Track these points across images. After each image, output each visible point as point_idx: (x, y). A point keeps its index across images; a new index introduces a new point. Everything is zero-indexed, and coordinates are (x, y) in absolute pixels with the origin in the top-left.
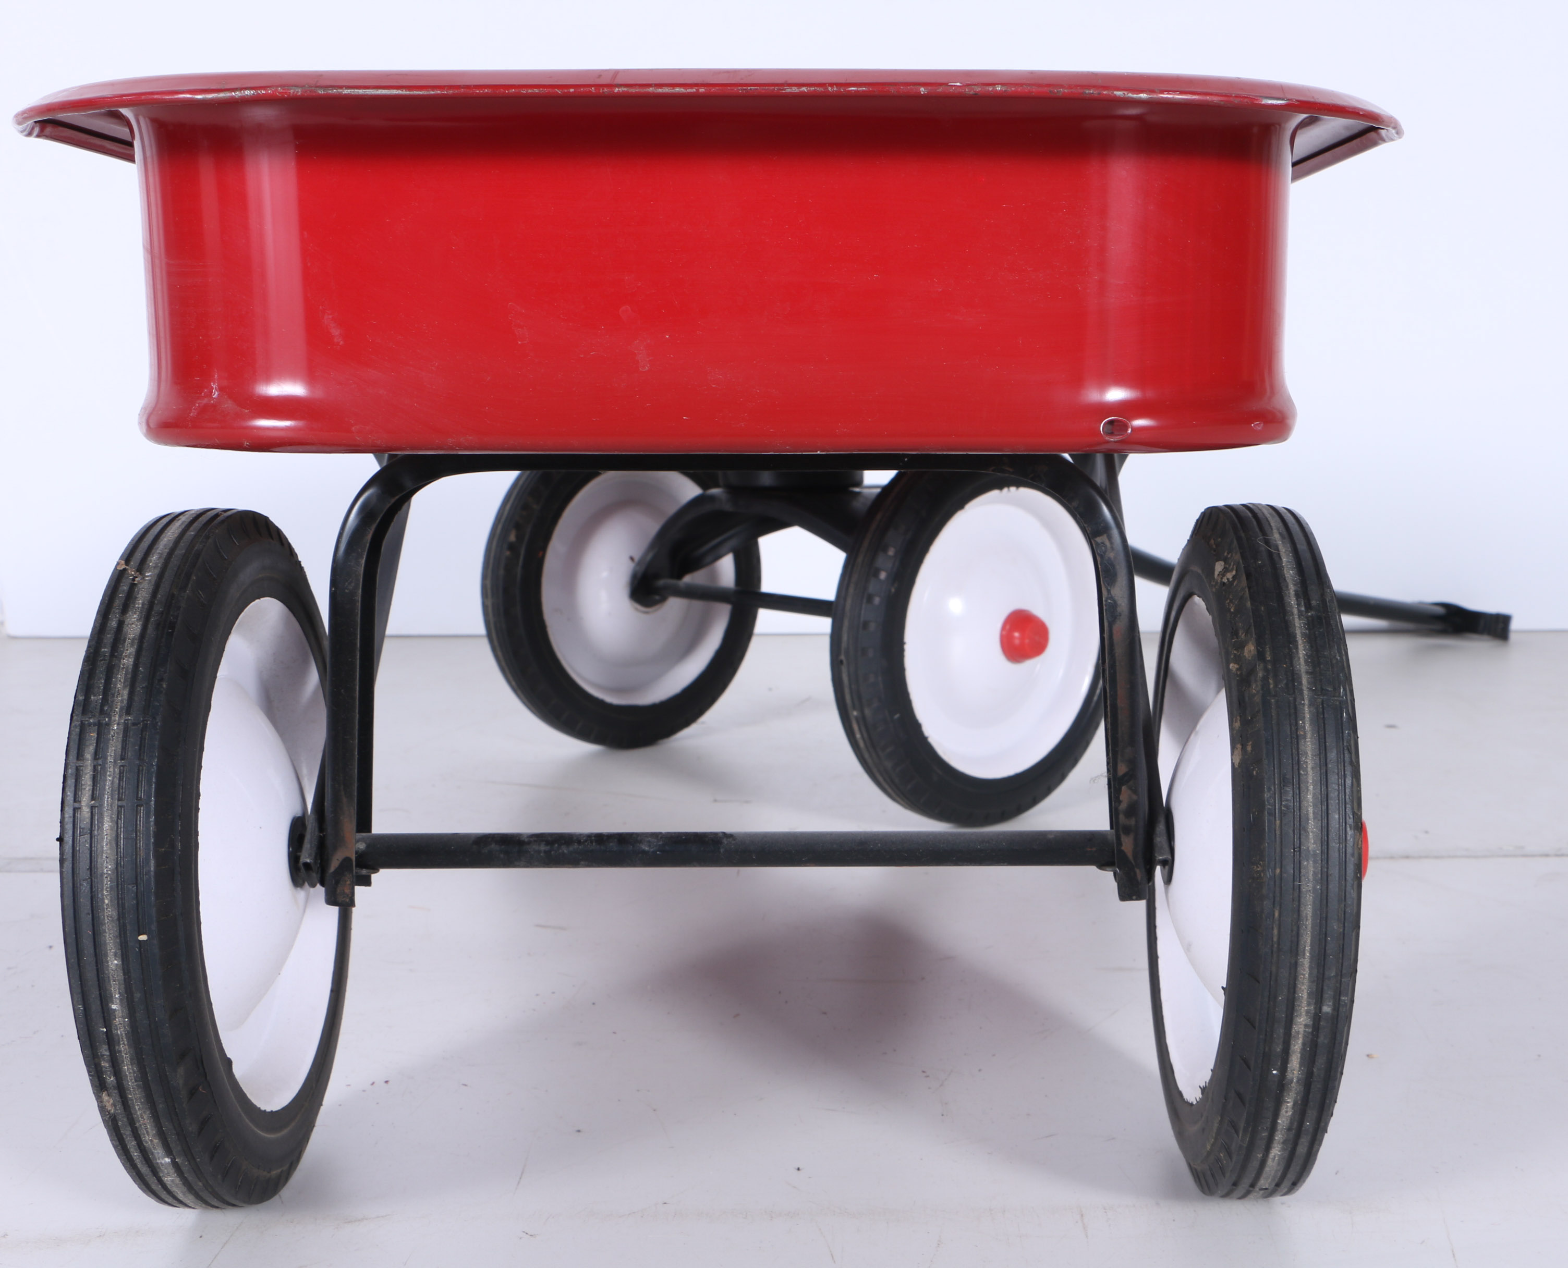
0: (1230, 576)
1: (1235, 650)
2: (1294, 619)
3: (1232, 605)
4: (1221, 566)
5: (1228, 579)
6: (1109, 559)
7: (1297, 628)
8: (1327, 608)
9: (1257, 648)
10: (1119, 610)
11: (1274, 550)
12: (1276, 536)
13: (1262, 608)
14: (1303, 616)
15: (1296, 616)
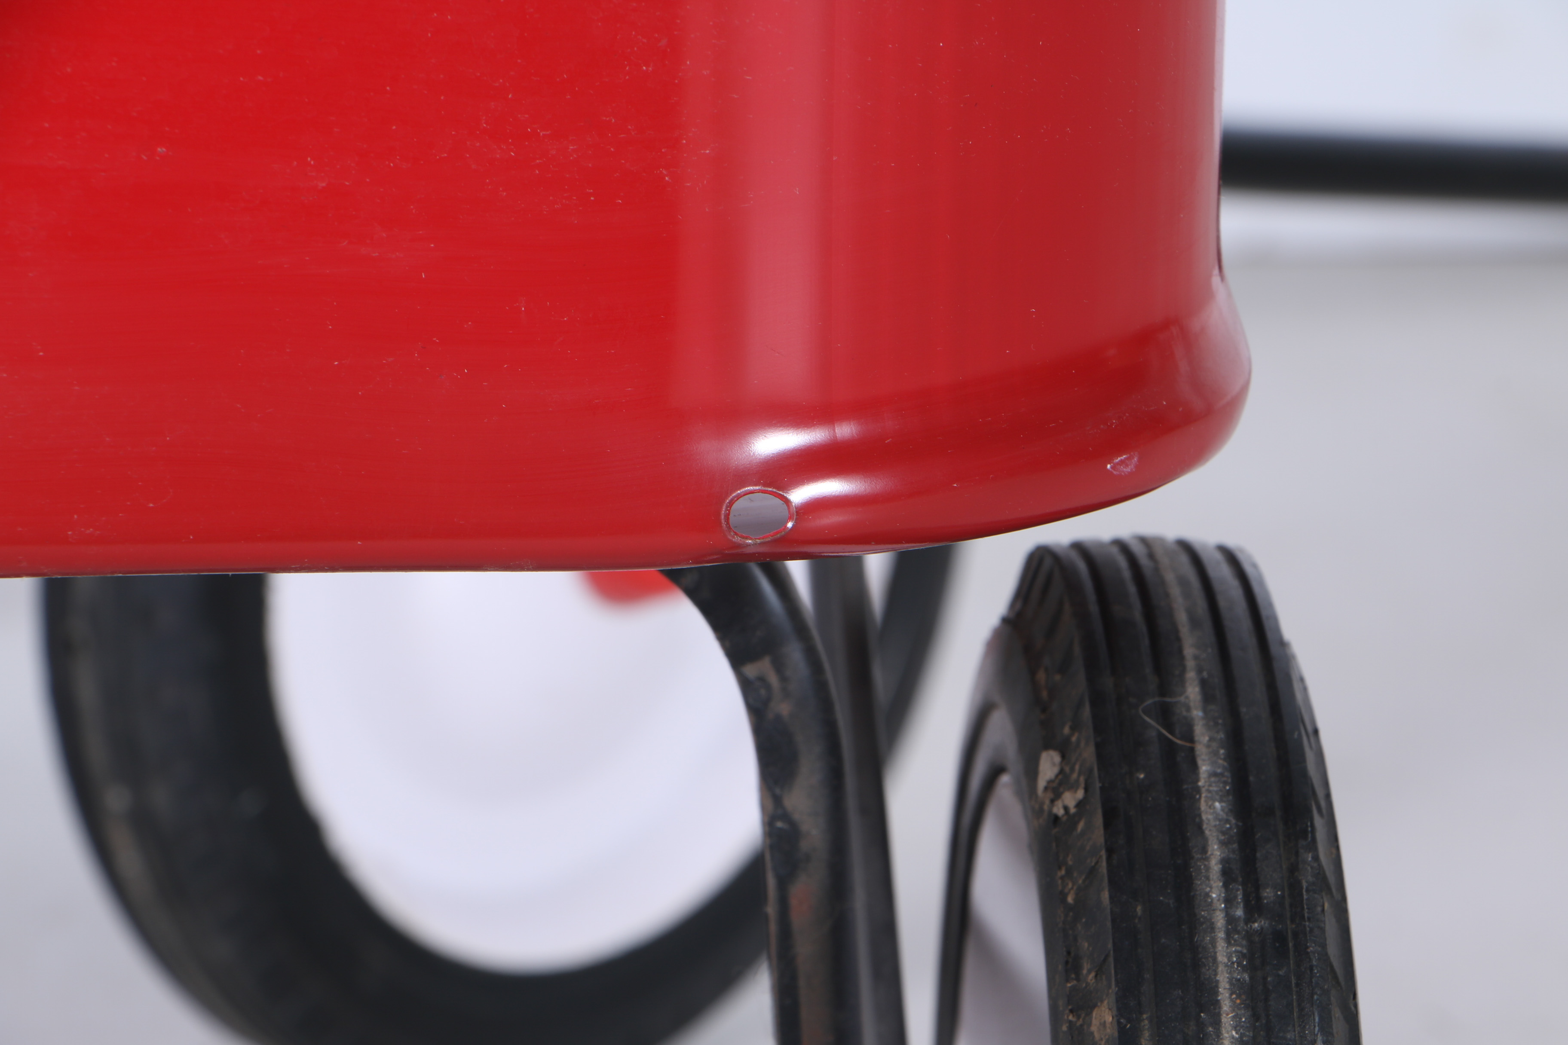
0: (1070, 799)
1: (1071, 1011)
2: (1213, 942)
3: (1070, 885)
4: (1054, 764)
5: (1066, 808)
6: (778, 718)
7: (1221, 968)
8: (1303, 908)
9: (1119, 1023)
10: (805, 845)
11: (1181, 739)
12: (1193, 692)
13: (1139, 909)
14: (1238, 932)
15: (1221, 935)
